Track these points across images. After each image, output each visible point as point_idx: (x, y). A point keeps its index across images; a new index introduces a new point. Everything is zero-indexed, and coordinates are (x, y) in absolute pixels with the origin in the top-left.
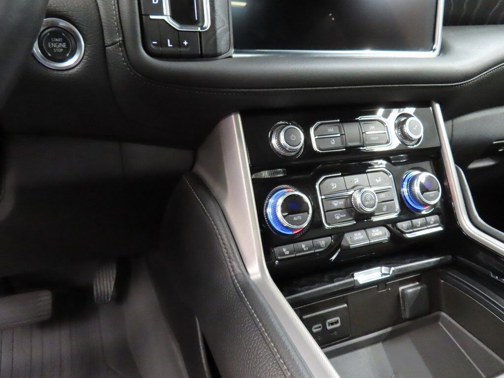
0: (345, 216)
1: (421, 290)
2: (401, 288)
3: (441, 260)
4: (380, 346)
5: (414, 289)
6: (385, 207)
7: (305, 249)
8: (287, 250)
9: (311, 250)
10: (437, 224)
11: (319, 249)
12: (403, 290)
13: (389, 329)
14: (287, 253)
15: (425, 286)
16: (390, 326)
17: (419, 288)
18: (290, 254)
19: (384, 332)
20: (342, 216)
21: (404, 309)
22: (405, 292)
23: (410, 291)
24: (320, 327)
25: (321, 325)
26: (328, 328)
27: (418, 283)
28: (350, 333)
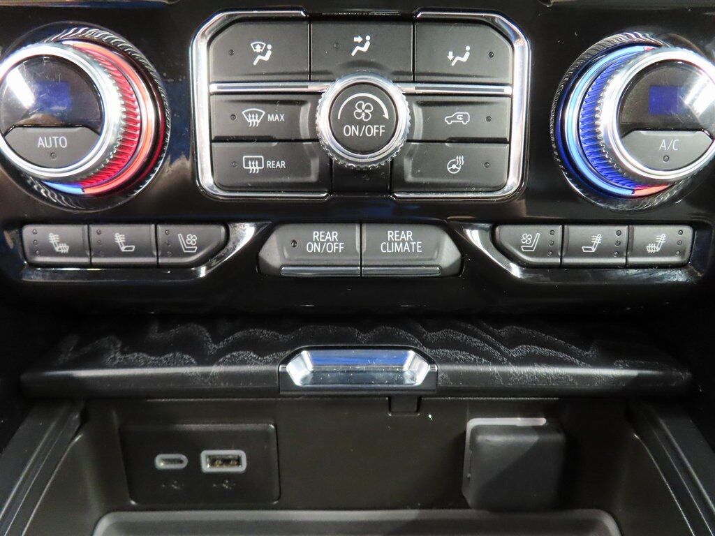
0: (282, 164)
1: (537, 447)
2: (471, 424)
3: (638, 378)
5: (511, 439)
6: (460, 159)
7: (123, 249)
8: (62, 241)
9: (145, 256)
10: (675, 259)
11: (174, 256)
12: (477, 430)
14: (64, 248)
15: (558, 438)
17: (534, 439)
18: (72, 253)
19: (388, 518)
20: (270, 164)
22: (480, 438)
24: (181, 462)
25: (183, 457)
26: (206, 467)
27: (542, 421)
28: (278, 494)
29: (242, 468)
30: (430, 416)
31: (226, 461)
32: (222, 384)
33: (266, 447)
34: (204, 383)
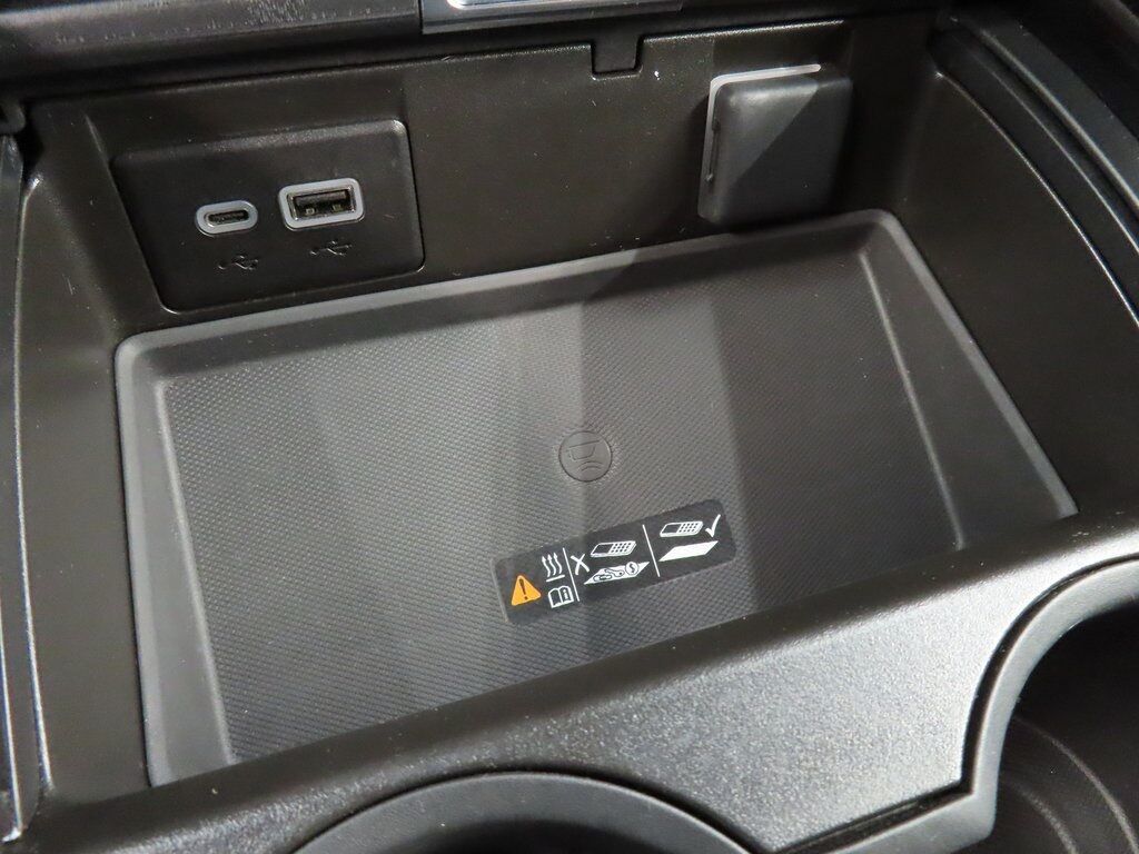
1: (816, 100)
2: (717, 83)
4: (569, 318)
5: (781, 93)
12: (727, 90)
13: (625, 257)
15: (843, 83)
16: (629, 245)
17: (809, 90)
21: (712, 182)
22: (733, 100)
23: (761, 97)
24: (244, 215)
25: (248, 206)
26: (293, 223)
27: (816, 68)
28: (422, 255)
29: (356, 214)
30: (656, 74)
31: (324, 205)
32: (315, 17)
33: (394, 164)
34: (278, 16)
